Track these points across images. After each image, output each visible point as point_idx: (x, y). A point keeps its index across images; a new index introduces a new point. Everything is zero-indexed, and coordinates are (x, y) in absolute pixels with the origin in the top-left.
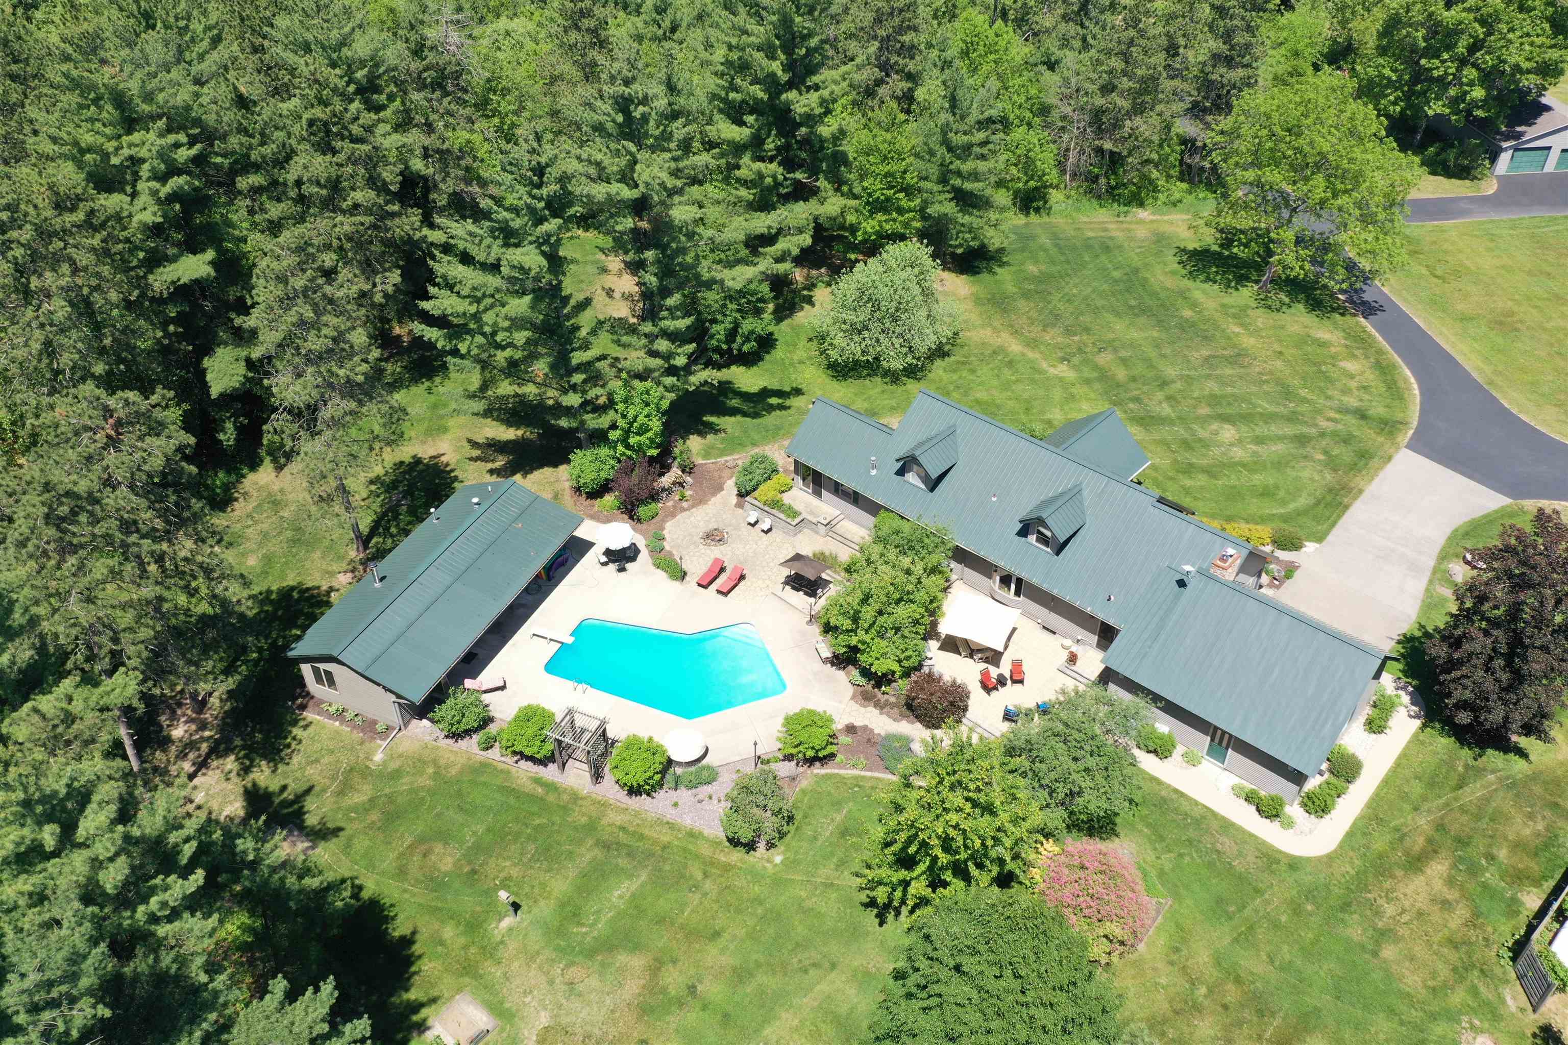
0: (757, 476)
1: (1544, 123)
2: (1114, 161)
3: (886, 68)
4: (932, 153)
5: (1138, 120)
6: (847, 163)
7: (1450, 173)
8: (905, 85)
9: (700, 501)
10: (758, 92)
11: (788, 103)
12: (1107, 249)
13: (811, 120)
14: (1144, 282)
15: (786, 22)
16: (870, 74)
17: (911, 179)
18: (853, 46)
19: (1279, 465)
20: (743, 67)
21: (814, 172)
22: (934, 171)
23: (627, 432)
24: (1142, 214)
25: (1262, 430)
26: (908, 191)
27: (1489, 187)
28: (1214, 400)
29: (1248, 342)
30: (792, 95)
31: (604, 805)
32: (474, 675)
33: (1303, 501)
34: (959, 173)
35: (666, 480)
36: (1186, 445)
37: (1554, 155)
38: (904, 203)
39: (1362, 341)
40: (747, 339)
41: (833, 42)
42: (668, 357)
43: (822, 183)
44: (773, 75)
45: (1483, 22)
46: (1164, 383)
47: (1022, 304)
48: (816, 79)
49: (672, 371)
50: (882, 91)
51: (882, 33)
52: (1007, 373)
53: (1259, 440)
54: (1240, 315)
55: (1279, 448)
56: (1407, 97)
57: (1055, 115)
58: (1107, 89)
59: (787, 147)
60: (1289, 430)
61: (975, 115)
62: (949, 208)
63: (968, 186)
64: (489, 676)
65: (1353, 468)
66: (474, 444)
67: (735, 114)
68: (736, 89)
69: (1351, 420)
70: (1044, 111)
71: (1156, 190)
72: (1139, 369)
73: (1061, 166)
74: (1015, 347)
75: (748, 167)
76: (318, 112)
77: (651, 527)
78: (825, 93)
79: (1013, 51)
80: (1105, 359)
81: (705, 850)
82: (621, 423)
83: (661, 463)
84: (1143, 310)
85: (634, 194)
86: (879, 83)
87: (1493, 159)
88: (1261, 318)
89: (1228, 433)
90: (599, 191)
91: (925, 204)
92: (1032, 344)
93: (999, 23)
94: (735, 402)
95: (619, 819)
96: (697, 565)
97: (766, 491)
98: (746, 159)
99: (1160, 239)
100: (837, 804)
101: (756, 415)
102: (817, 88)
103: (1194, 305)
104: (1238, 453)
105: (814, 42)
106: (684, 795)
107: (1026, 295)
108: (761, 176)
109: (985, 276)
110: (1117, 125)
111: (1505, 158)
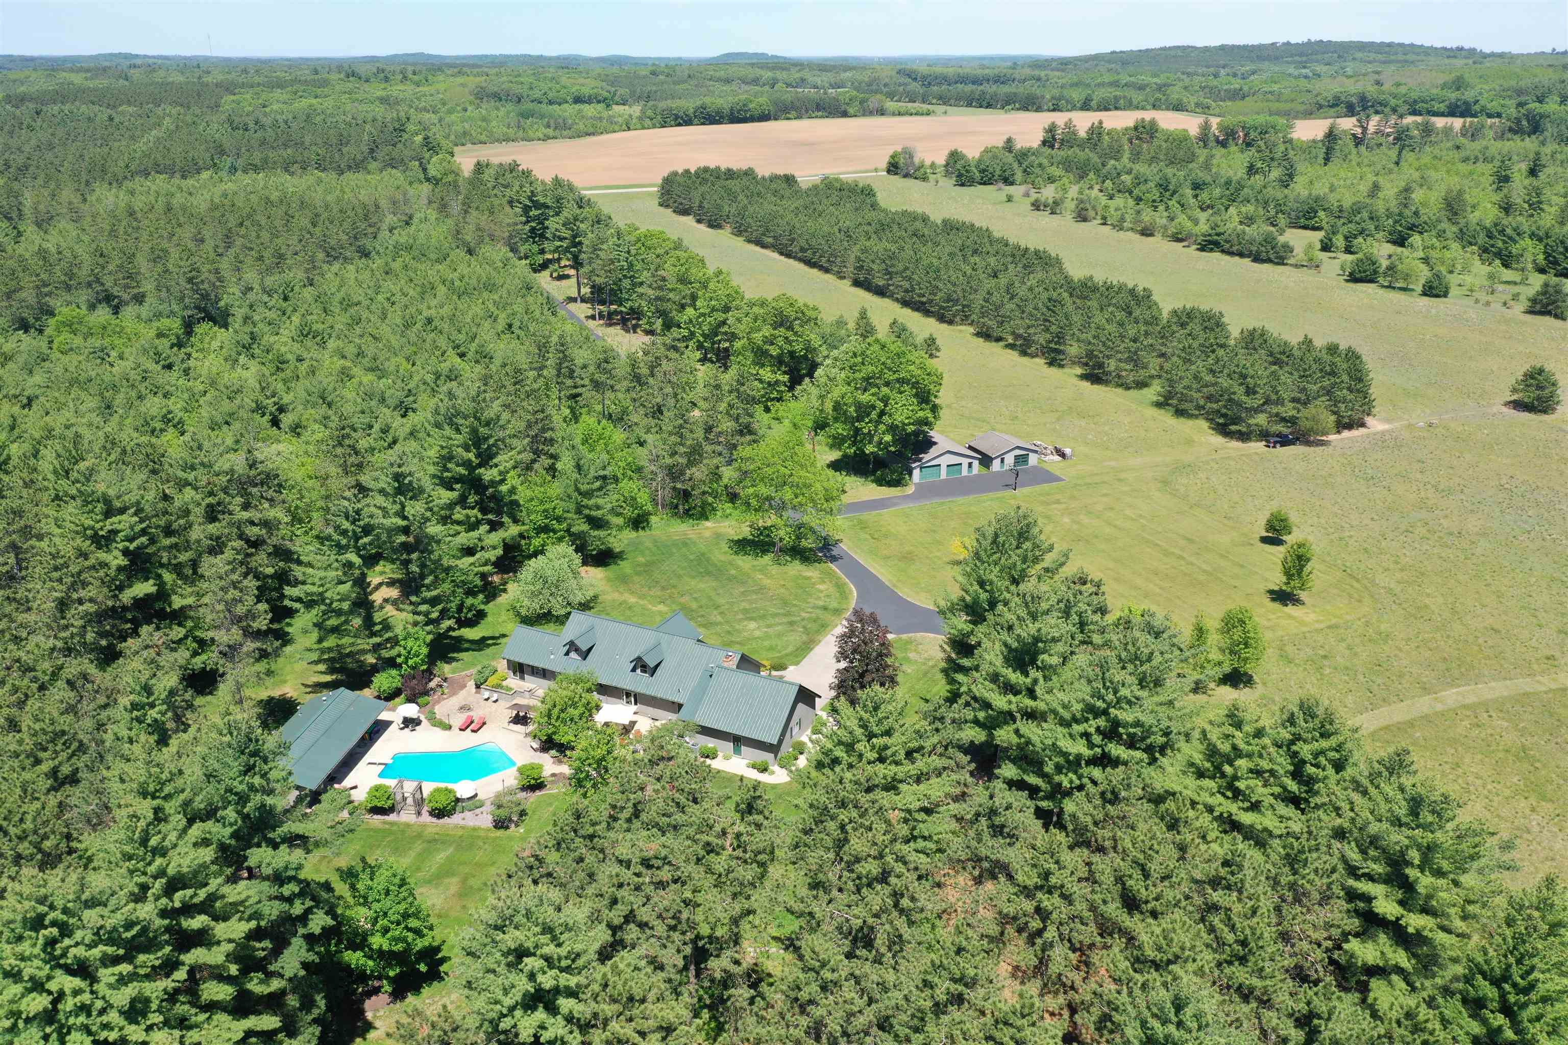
0: (487, 673)
1: (933, 452)
2: (686, 495)
3: (537, 453)
4: (569, 497)
5: (694, 469)
6: (519, 505)
7: (890, 484)
8: (550, 461)
9: (453, 693)
10: (462, 471)
11: (480, 475)
12: (685, 544)
13: (493, 483)
14: (708, 560)
15: (474, 431)
16: (527, 456)
17: (559, 512)
18: (515, 442)
19: (779, 635)
20: (450, 458)
21: (499, 513)
22: (572, 506)
23: (407, 658)
24: (708, 524)
25: (771, 621)
26: (559, 519)
27: (910, 490)
28: (745, 611)
29: (767, 582)
30: (482, 470)
31: (424, 826)
32: (340, 782)
33: (790, 649)
34: (587, 507)
35: (432, 684)
36: (729, 632)
37: (944, 469)
38: (557, 526)
39: (830, 574)
40: (470, 610)
41: (503, 440)
42: (426, 614)
43: (505, 519)
44: (470, 461)
45: (881, 400)
46: (717, 607)
47: (636, 579)
48: (495, 461)
49: (429, 622)
50: (536, 466)
51: (532, 433)
52: (628, 613)
53: (769, 626)
54: (763, 570)
55: (779, 628)
56: (854, 443)
57: (646, 471)
58: (674, 454)
59: (482, 501)
60: (785, 620)
61: (592, 473)
62: (585, 527)
63: (593, 513)
64: (348, 782)
65: (818, 632)
66: (306, 686)
67: (448, 485)
68: (448, 470)
69: (818, 611)
70: (639, 470)
71: (714, 509)
72: (704, 601)
73: (654, 501)
74: (632, 600)
75: (459, 514)
76: (210, 500)
77: (428, 708)
78: (501, 468)
79: (614, 437)
80: (685, 599)
81: (482, 834)
82: (403, 652)
83: (429, 674)
84: (708, 573)
85: (405, 523)
86: (534, 461)
87: (910, 474)
88: (775, 570)
89: (752, 625)
90: (387, 522)
91: (570, 526)
92: (643, 597)
93: (604, 422)
94: (466, 645)
95: (434, 830)
96: (458, 720)
97: (493, 680)
98: (458, 508)
99: (718, 536)
100: (550, 804)
101: (480, 650)
102: (496, 466)
103: (737, 568)
104: (757, 633)
105: (491, 441)
106: (467, 814)
107: (638, 574)
108: (468, 517)
109: (613, 567)
110: (682, 473)
111: (916, 473)
